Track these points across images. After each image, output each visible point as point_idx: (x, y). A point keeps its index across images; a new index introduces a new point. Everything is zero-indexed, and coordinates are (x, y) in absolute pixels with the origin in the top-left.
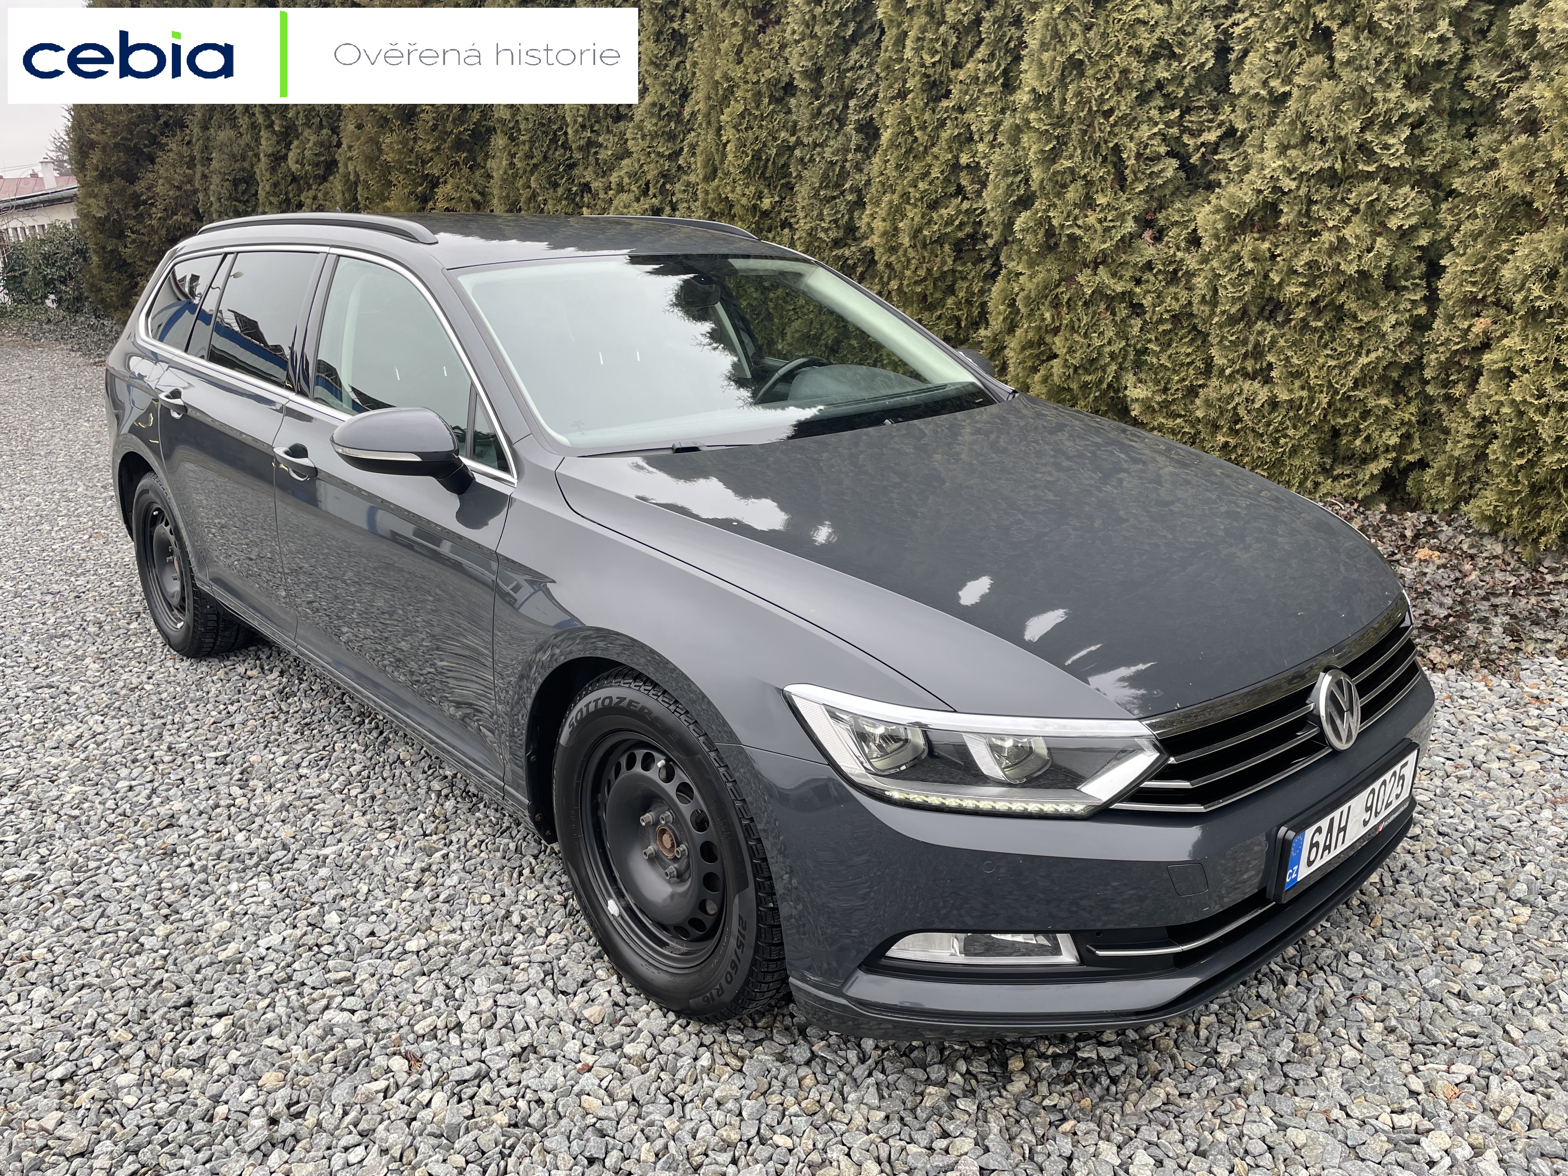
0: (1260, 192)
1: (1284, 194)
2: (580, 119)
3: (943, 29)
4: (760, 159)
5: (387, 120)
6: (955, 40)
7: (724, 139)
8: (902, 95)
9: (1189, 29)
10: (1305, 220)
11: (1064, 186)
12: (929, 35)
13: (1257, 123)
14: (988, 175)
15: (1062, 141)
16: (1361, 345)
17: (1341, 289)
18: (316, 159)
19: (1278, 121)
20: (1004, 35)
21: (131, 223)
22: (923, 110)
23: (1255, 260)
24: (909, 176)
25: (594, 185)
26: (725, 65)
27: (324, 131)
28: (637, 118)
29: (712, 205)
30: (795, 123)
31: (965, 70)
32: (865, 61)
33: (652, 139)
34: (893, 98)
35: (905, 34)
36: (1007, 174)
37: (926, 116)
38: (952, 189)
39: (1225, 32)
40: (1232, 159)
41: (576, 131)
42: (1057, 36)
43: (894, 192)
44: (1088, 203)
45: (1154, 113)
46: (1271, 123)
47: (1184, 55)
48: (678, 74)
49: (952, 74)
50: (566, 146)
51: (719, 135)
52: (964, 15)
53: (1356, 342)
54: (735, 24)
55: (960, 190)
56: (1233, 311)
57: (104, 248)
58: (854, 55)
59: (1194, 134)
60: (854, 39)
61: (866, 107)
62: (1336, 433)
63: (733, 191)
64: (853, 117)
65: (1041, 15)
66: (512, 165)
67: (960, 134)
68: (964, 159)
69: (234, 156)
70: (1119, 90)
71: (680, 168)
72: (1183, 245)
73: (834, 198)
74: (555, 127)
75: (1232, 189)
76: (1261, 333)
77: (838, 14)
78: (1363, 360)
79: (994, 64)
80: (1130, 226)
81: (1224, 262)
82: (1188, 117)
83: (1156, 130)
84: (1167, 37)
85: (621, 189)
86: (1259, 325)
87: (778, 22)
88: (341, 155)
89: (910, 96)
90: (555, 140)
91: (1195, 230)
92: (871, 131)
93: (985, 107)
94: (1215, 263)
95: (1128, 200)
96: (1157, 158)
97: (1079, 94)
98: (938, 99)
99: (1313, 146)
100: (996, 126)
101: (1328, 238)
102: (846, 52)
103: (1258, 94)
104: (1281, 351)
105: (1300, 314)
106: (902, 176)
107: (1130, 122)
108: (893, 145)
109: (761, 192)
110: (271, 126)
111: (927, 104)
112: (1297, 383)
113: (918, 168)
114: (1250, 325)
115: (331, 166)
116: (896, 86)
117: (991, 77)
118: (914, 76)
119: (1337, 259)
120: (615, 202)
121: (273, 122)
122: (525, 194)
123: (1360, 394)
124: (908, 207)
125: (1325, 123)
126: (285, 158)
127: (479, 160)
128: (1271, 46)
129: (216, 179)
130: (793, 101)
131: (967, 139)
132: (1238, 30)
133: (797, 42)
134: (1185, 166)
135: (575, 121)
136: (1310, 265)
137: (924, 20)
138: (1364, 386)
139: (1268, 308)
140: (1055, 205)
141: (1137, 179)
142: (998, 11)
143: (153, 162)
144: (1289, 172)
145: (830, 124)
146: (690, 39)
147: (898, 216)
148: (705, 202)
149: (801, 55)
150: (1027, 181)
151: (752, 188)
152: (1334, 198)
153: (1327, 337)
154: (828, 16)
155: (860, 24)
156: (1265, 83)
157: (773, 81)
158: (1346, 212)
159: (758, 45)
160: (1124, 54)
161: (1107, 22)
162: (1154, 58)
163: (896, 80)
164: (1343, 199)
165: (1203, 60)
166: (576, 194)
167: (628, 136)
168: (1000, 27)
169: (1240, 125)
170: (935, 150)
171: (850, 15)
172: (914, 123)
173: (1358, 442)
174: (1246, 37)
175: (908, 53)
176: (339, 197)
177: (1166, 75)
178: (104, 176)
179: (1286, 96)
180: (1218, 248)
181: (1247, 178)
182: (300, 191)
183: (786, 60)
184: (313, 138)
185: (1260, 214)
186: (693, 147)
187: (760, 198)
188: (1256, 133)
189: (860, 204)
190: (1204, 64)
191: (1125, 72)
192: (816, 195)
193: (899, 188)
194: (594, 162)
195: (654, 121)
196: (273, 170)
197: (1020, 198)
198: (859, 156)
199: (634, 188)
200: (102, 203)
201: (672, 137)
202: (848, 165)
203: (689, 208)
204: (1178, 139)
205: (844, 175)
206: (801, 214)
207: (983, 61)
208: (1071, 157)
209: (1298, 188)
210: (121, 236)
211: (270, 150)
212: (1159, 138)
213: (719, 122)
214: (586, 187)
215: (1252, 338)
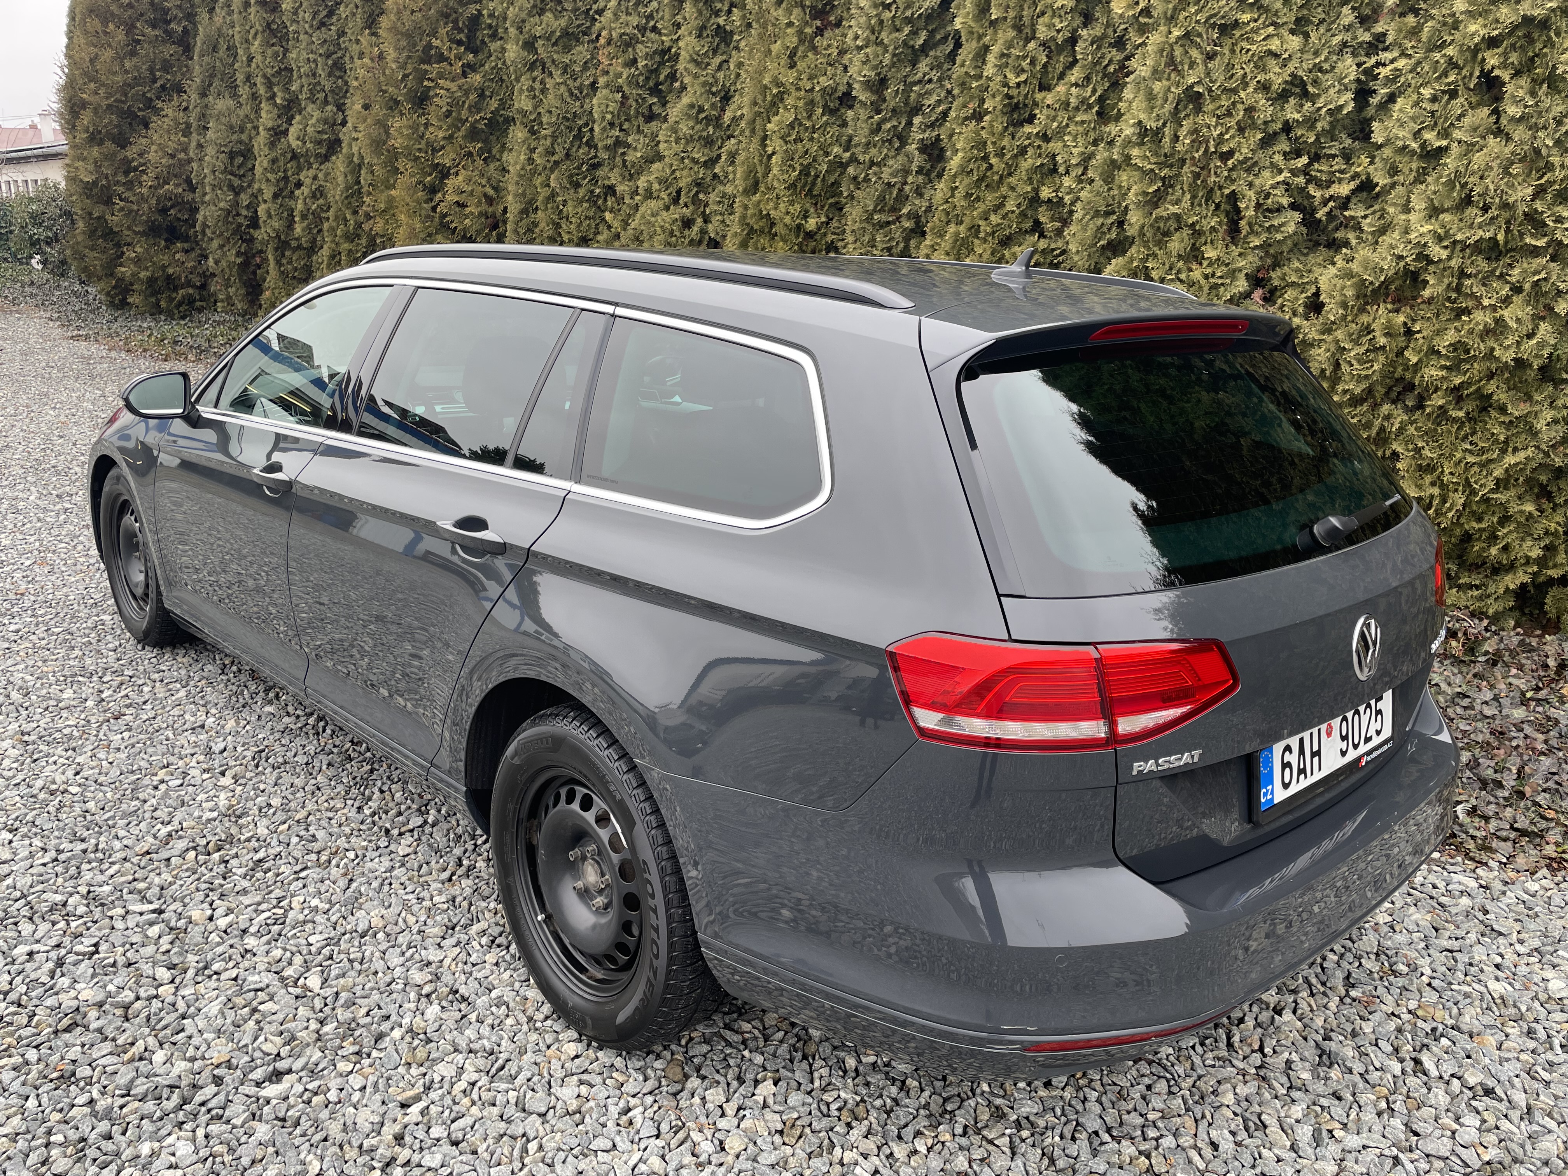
0: (1400, 258)
1: (1430, 262)
2: (609, 116)
3: (1032, 45)
4: (808, 174)
5: (397, 102)
6: (1045, 59)
7: (770, 150)
8: (978, 116)
9: (1326, 66)
10: (1454, 295)
11: (1167, 234)
12: (1015, 52)
13: (1400, 178)
14: (1071, 212)
15: (1168, 184)
16: (1506, 442)
17: (1491, 376)
18: (318, 136)
19: (1429, 179)
20: (1103, 57)
21: (120, 189)
22: (1002, 135)
23: (1386, 335)
24: (981, 207)
25: (620, 189)
26: (776, 69)
27: (329, 108)
28: (671, 119)
29: (751, 222)
30: (850, 140)
31: (1054, 93)
32: (935, 75)
33: (687, 143)
34: (966, 119)
35: (986, 49)
36: (1097, 214)
37: (1005, 142)
38: (1028, 225)
39: (1368, 72)
40: (1365, 217)
41: (604, 129)
42: (1171, 62)
43: (961, 222)
44: (1194, 255)
45: (1278, 158)
46: (1419, 180)
47: (1319, 95)
48: (721, 75)
49: (1039, 96)
50: (591, 144)
51: (765, 146)
52: (1058, 31)
53: (1502, 438)
54: (790, 24)
55: (1037, 227)
56: (1358, 391)
57: (90, 214)
58: (923, 66)
59: (1319, 184)
60: (925, 49)
61: (932, 126)
62: (1467, 537)
63: (776, 208)
64: (916, 135)
65: (1155, 39)
66: (531, 160)
67: (1042, 165)
68: (1046, 193)
69: (231, 127)
70: (1241, 130)
71: (715, 176)
72: (1301, 310)
73: (888, 223)
74: (580, 122)
75: (1364, 252)
76: (1387, 417)
77: (909, 21)
78: (1510, 459)
79: (1089, 89)
80: (1241, 285)
81: (1351, 335)
82: (1316, 166)
83: (1280, 178)
84: (1300, 73)
85: (649, 194)
86: (1386, 408)
87: (838, 24)
88: (345, 134)
89: (987, 118)
90: (579, 137)
91: (1317, 294)
92: (936, 152)
93: (1075, 138)
94: (1340, 334)
95: (1240, 255)
96: (1279, 209)
97: (1195, 131)
98: (1020, 124)
99: (1471, 211)
100: (1086, 159)
101: (1481, 318)
102: (914, 64)
103: (1405, 147)
104: (1410, 440)
105: (1438, 400)
106: (971, 207)
107: (1250, 167)
108: (964, 171)
109: (807, 211)
110: (273, 97)
111: (1006, 128)
112: (1428, 479)
113: (990, 198)
114: (1375, 406)
115: (334, 145)
116: (971, 106)
117: (1084, 103)
118: (994, 96)
119: (1491, 343)
120: (642, 209)
121: (275, 94)
122: (544, 193)
123: (1501, 497)
124: (976, 241)
125: (1492, 187)
126: (286, 133)
127: (494, 151)
128: (1427, 92)
129: (211, 151)
130: (850, 113)
131: (1050, 170)
132: (1384, 72)
133: (859, 48)
134: (1310, 221)
135: (604, 118)
136: (1455, 346)
137: (1012, 33)
138: (1506, 488)
139: (1397, 389)
140: (1155, 255)
141: (1252, 232)
142: (1097, 30)
143: (146, 126)
144: (1440, 239)
145: (890, 141)
146: (736, 37)
147: (964, 251)
148: (743, 217)
149: (864, 63)
150: (1121, 224)
151: (798, 207)
152: (1493, 271)
153: (1467, 429)
154: (898, 23)
155: (932, 33)
156: (1417, 135)
157: (829, 90)
158: (1505, 291)
159: (814, 48)
160: (1250, 90)
161: (1233, 51)
162: (1283, 96)
163: (972, 98)
164: (1502, 276)
165: (1341, 102)
166: (598, 196)
167: (660, 138)
168: (1099, 48)
169: (1381, 179)
170: (1013, 180)
171: (922, 23)
172: (990, 148)
173: (1494, 551)
174: (1394, 80)
175: (989, 70)
176: (341, 179)
177: (1297, 116)
178: (95, 138)
179: (1441, 151)
180: (1344, 317)
181: (1386, 239)
182: (300, 169)
183: (846, 68)
184: (317, 114)
185: (1398, 283)
186: (733, 156)
187: (805, 217)
188: (1399, 189)
189: (919, 231)
190: (1341, 107)
191: (1250, 110)
192: (869, 220)
193: (967, 220)
194: (620, 164)
195: (691, 124)
196: (272, 145)
197: (1110, 243)
198: (921, 179)
199: (663, 195)
200: (91, 167)
201: (709, 142)
202: (907, 188)
203: (723, 221)
204: (1302, 190)
205: (902, 198)
206: (850, 239)
207: (1076, 85)
208: (1177, 202)
209: (1449, 258)
210: (108, 202)
211: (270, 125)
212: (1282, 188)
213: (765, 130)
214: (610, 190)
215: (1377, 423)
